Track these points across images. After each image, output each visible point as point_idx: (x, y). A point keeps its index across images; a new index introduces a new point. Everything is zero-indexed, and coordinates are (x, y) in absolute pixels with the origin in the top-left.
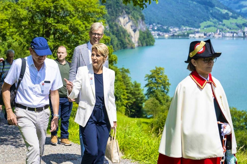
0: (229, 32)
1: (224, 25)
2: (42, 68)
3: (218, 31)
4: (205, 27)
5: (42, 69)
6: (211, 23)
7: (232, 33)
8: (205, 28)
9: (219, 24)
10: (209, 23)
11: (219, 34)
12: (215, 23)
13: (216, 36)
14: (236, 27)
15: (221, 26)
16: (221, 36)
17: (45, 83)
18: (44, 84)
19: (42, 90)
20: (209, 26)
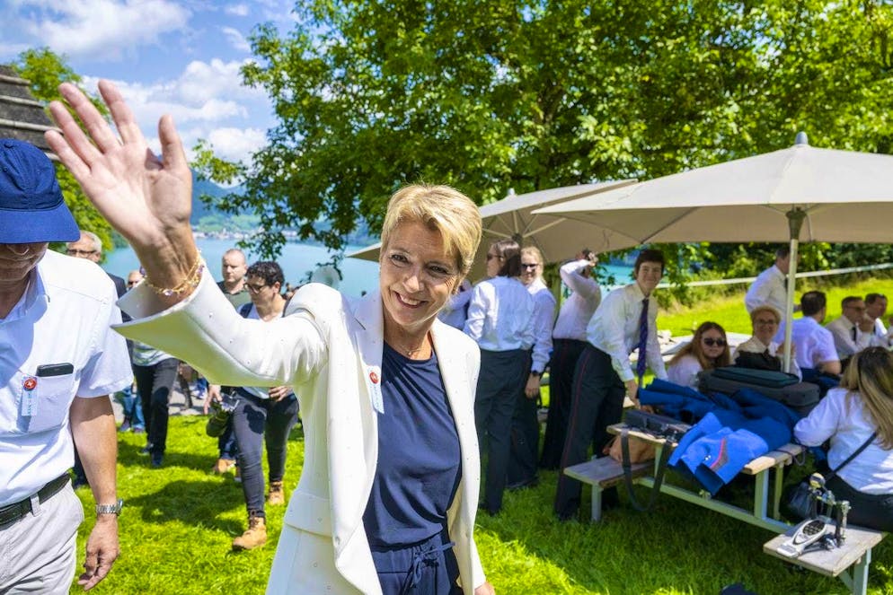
0: (238, 232)
1: (232, 222)
2: (23, 300)
3: (225, 230)
4: (206, 224)
5: (26, 306)
6: (216, 220)
7: (243, 233)
8: (206, 226)
9: (226, 222)
10: (210, 219)
11: (226, 235)
12: (220, 219)
13: (222, 237)
14: (248, 226)
15: (228, 224)
16: (227, 237)
17: (40, 380)
18: (35, 384)
19: (25, 413)
20: (211, 223)
